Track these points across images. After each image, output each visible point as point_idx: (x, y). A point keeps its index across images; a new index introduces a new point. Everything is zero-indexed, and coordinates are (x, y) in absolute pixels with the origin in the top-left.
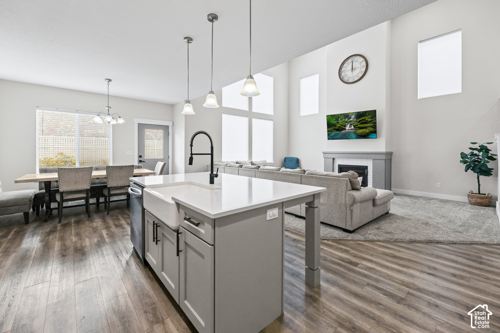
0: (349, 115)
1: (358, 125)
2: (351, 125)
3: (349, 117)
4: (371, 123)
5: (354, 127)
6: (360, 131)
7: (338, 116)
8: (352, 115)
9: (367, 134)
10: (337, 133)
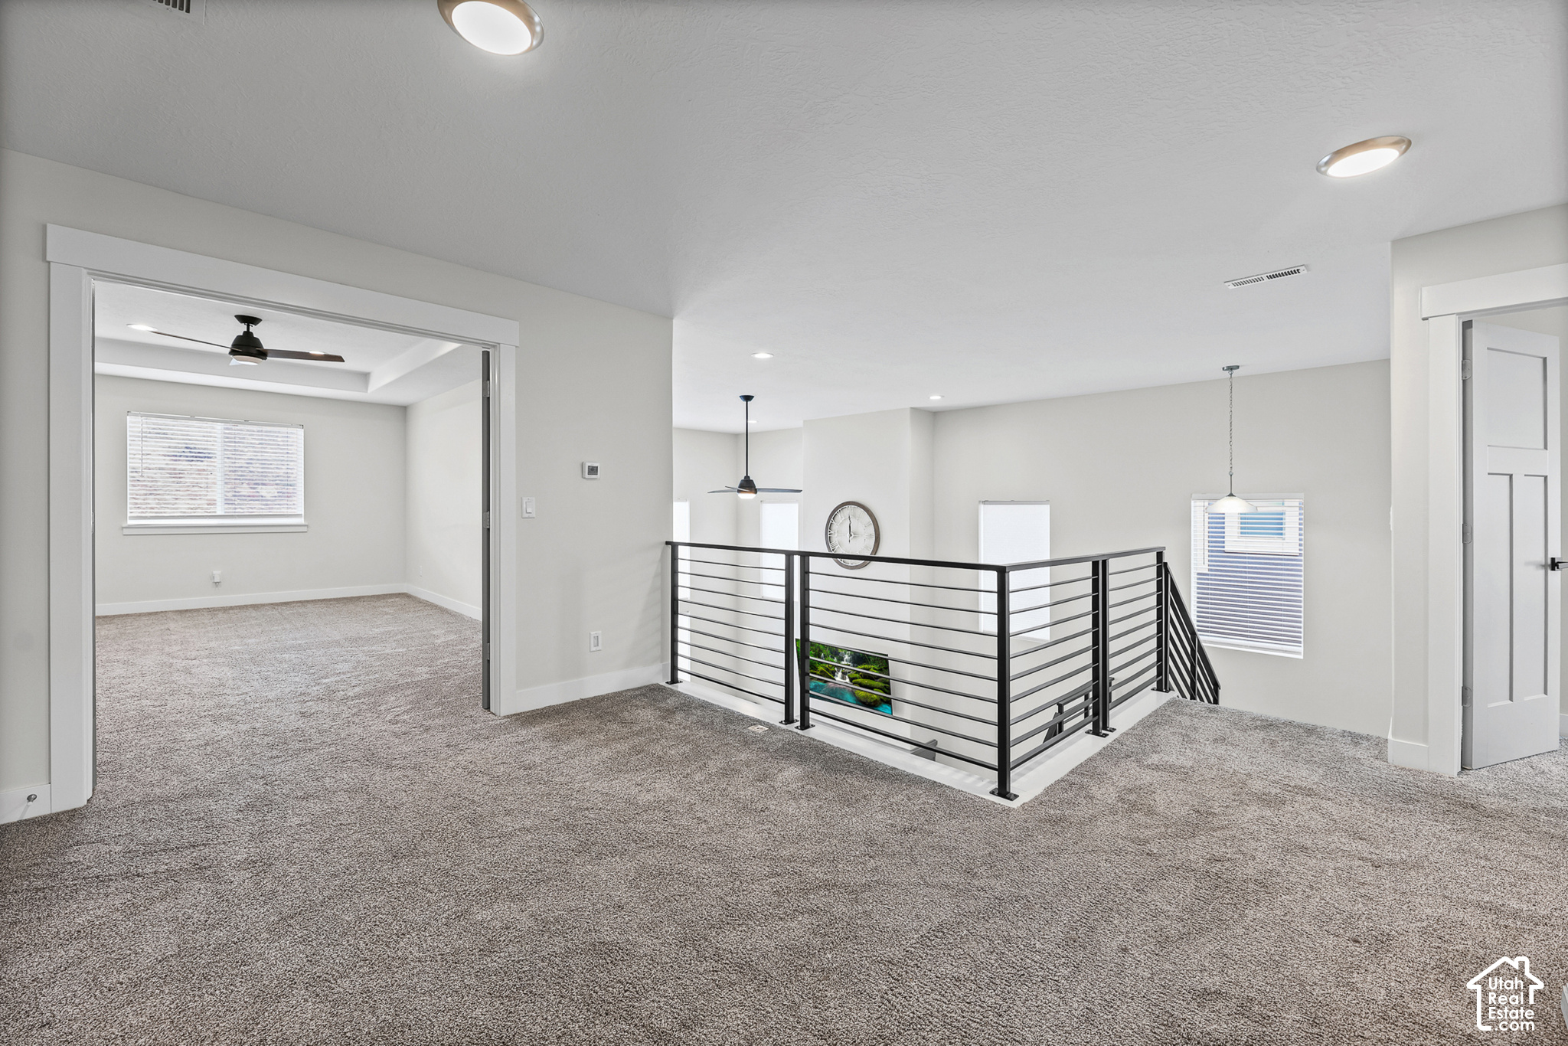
0: (840, 651)
1: (857, 678)
2: (844, 674)
3: (840, 655)
4: (880, 681)
5: (851, 680)
6: (862, 692)
7: (819, 647)
8: (845, 653)
9: (874, 701)
10: (819, 685)
